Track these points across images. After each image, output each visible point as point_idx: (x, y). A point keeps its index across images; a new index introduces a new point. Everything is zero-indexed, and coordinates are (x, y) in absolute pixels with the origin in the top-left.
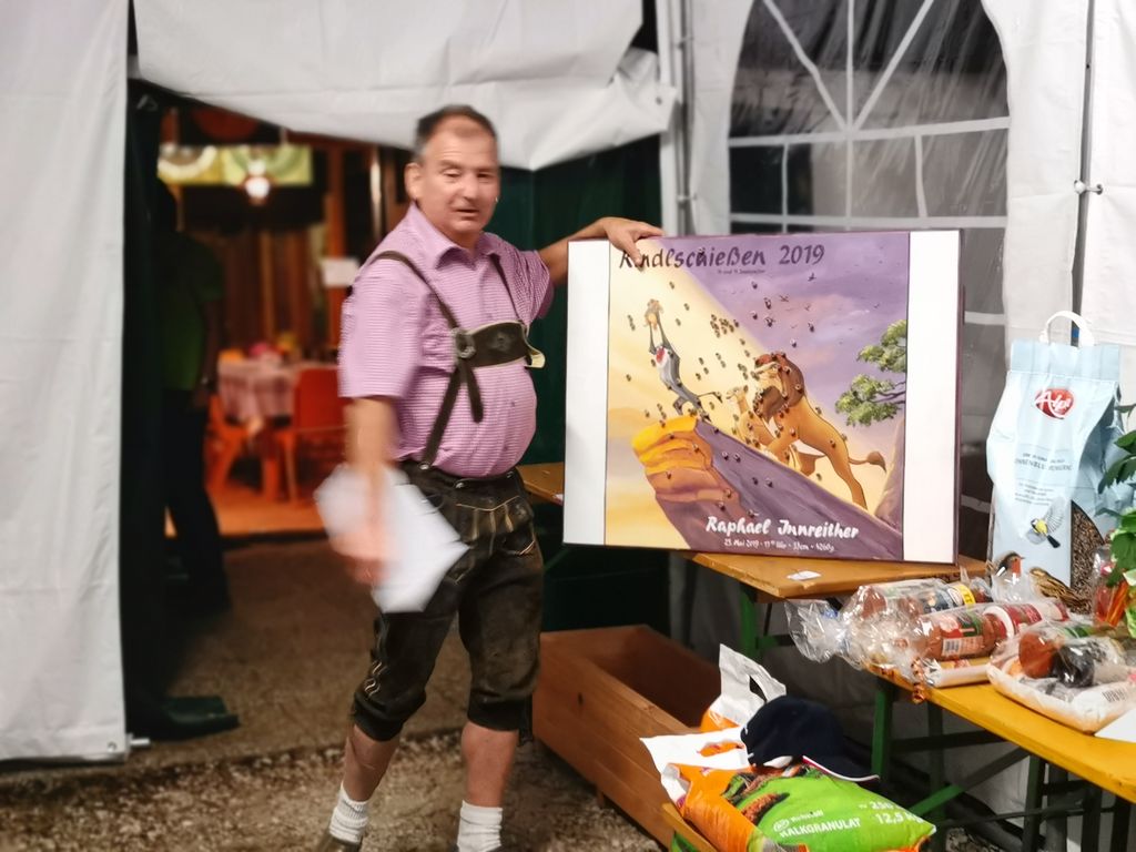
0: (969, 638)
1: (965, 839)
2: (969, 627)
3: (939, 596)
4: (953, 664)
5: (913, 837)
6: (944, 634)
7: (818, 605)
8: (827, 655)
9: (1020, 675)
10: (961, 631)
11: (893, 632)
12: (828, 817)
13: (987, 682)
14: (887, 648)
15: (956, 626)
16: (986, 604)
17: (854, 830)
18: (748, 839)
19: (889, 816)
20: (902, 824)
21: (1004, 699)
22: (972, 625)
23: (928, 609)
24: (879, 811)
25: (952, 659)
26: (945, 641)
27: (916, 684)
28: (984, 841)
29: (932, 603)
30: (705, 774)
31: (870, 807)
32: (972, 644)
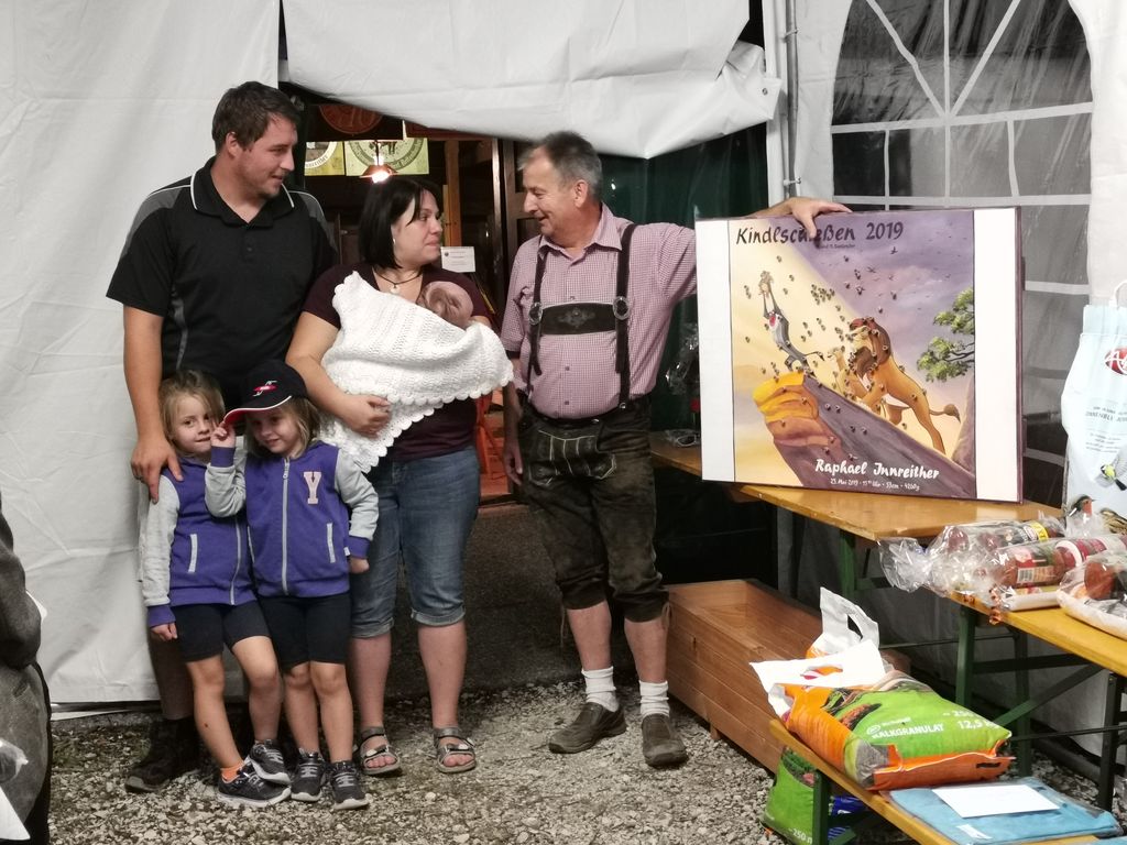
0: (1042, 568)
1: (1051, 769)
2: (1043, 559)
3: (1016, 533)
4: (1026, 590)
5: (991, 741)
6: (1018, 564)
7: (908, 542)
8: (916, 586)
9: (1085, 598)
10: (1034, 561)
11: (973, 563)
12: (916, 722)
13: (1057, 607)
14: (968, 577)
15: (1030, 558)
16: (1059, 539)
17: (938, 733)
18: (846, 741)
19: (969, 723)
20: (980, 730)
21: (1071, 621)
22: (1044, 557)
23: (1005, 544)
24: (961, 718)
25: (1026, 586)
26: (1020, 570)
27: (993, 608)
28: (1070, 772)
29: (1009, 538)
30: (807, 690)
31: (952, 715)
32: (1045, 573)
